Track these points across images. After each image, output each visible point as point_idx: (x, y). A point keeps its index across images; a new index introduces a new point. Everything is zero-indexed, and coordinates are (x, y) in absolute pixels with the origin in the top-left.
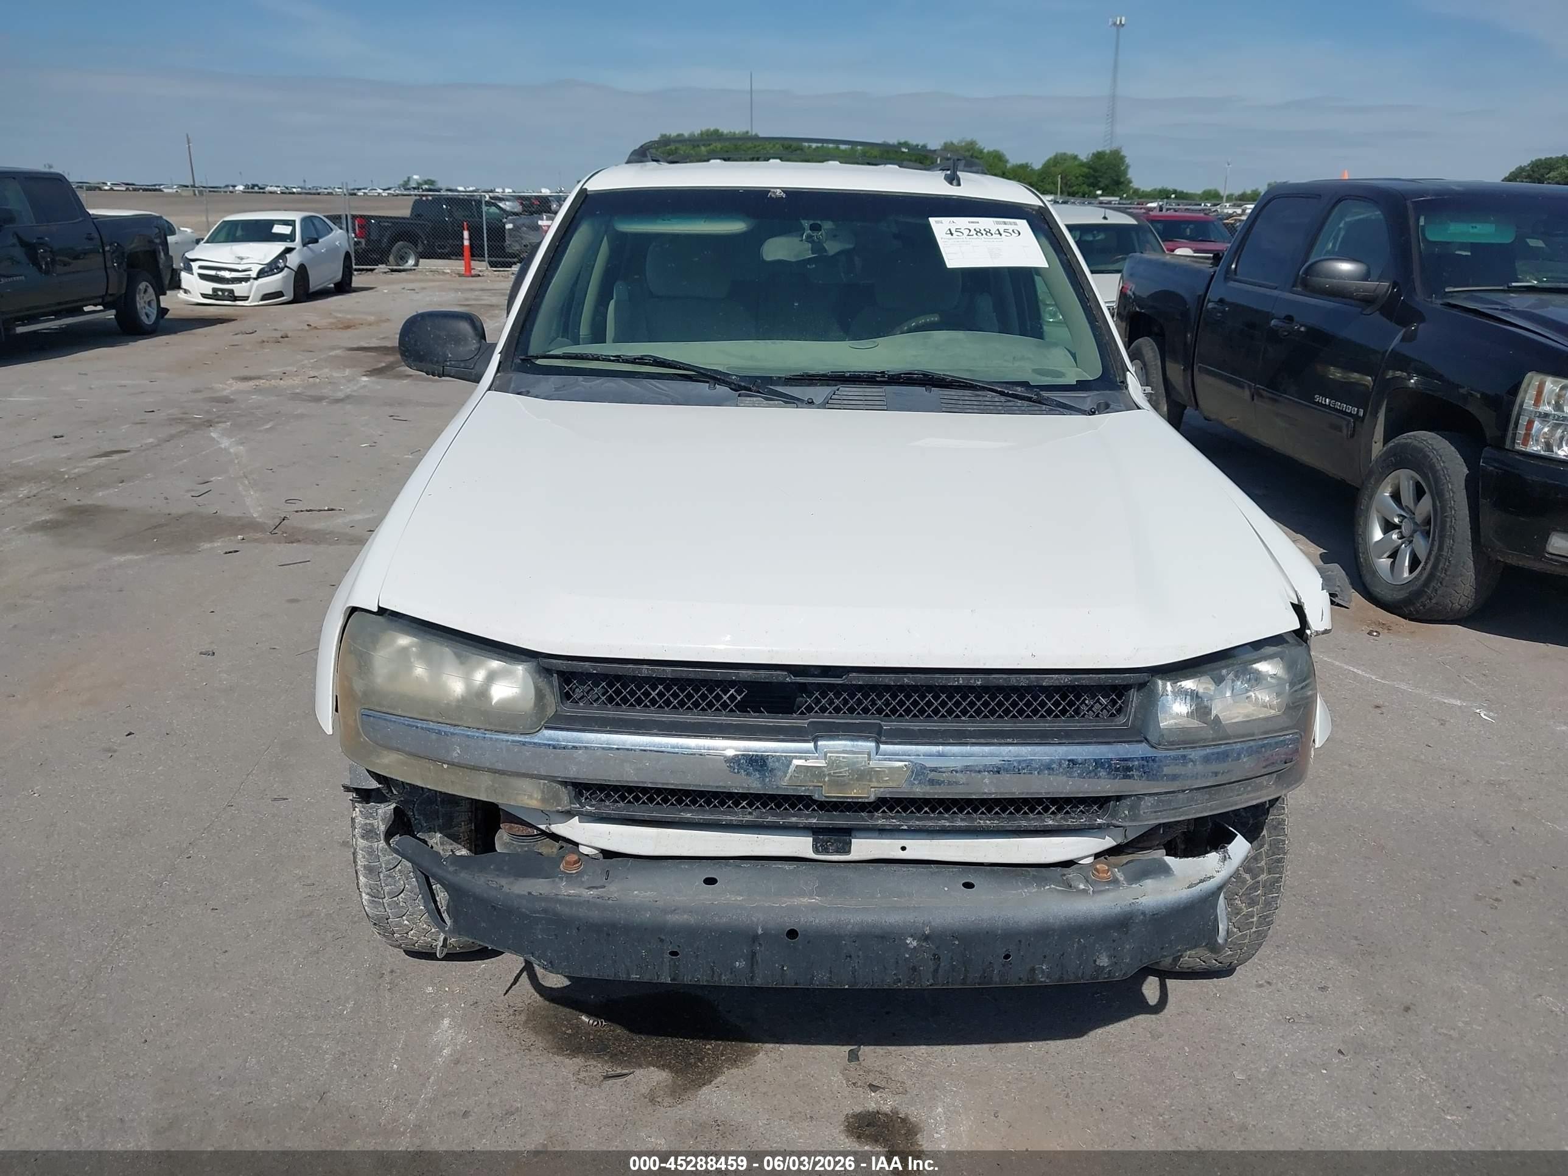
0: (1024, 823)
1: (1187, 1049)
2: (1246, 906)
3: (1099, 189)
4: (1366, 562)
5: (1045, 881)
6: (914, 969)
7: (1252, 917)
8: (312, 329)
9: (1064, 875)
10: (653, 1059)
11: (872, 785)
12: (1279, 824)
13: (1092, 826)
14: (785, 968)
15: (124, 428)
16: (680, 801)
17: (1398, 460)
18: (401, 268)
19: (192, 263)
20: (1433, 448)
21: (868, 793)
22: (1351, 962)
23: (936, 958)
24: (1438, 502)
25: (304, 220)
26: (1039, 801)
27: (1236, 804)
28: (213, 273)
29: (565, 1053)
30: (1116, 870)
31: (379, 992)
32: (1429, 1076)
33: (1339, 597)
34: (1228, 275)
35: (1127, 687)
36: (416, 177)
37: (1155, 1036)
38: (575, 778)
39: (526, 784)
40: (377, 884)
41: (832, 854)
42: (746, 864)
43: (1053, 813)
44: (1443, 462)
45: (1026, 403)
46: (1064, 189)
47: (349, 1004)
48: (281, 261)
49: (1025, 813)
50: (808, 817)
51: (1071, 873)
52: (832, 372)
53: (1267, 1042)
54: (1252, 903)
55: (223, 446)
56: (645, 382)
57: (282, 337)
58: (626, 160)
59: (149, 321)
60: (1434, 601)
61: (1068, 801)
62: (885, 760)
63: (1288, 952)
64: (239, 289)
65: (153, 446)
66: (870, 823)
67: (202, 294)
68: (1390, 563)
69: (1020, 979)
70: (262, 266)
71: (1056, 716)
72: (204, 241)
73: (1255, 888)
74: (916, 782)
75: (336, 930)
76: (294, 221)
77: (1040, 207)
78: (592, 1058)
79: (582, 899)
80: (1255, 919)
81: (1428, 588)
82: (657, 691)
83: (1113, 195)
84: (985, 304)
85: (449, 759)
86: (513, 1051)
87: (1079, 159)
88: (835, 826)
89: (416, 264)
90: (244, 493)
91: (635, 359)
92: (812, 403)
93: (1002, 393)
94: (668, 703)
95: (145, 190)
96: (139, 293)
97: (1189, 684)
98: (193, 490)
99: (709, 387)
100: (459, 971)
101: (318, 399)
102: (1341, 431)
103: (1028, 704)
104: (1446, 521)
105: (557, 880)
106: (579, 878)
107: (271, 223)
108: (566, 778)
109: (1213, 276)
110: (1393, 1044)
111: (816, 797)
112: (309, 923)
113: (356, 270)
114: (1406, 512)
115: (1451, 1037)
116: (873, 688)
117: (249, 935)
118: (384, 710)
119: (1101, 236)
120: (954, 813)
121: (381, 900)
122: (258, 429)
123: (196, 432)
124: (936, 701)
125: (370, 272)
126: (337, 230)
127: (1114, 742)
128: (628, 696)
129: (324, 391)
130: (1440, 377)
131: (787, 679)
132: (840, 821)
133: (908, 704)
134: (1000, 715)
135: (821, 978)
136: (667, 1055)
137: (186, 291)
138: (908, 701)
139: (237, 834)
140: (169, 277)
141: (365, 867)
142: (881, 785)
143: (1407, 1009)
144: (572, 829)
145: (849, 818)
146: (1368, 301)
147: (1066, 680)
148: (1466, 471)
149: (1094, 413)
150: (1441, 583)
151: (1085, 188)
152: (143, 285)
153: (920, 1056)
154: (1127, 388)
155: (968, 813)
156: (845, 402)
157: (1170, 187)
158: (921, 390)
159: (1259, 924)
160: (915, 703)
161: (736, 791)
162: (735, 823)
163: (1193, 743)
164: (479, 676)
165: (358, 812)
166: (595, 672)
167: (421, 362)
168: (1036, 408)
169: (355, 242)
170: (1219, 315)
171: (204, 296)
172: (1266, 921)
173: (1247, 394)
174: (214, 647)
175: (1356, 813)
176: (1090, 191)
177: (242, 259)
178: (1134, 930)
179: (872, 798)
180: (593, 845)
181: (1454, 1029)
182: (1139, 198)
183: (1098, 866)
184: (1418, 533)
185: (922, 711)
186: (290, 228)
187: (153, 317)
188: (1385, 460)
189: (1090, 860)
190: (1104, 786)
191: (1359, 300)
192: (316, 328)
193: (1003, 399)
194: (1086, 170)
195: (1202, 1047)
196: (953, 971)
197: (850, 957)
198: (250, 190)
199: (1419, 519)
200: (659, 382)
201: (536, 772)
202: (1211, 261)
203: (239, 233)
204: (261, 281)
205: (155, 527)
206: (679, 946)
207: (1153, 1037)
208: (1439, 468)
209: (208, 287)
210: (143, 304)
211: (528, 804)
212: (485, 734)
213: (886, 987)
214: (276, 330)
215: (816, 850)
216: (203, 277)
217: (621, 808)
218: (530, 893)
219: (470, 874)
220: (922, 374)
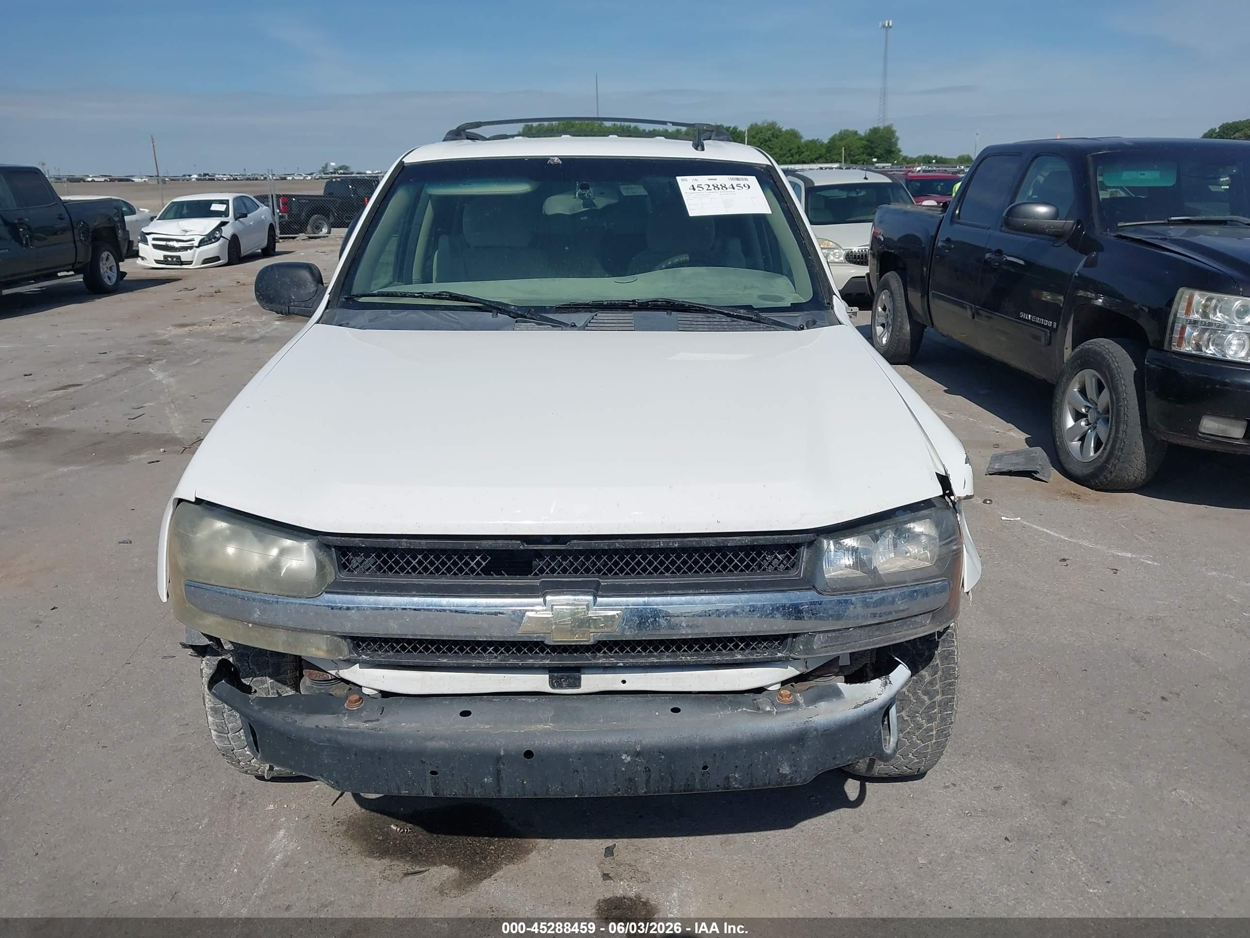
0: (718, 658)
1: (882, 840)
2: (925, 722)
3: (875, 158)
4: (1061, 445)
5: (739, 704)
6: (630, 780)
7: (932, 730)
8: (241, 285)
9: (755, 700)
10: (446, 858)
11: (591, 631)
12: (950, 654)
13: (773, 659)
14: (525, 783)
15: (81, 367)
16: (438, 649)
17: (1084, 361)
18: (317, 235)
19: (147, 236)
20: (1109, 352)
21: (590, 637)
22: (1022, 766)
23: (648, 770)
24: (1114, 395)
25: (235, 199)
26: (731, 639)
27: (895, 640)
28: (164, 243)
29: (375, 855)
30: (799, 695)
31: (230, 810)
32: (1078, 858)
33: (1040, 474)
34: (953, 219)
35: (798, 545)
36: (332, 164)
37: (857, 830)
38: (351, 633)
39: (314, 638)
40: (222, 722)
41: (565, 688)
42: (496, 699)
43: (742, 649)
44: (1117, 362)
45: (747, 322)
46: (847, 158)
47: (205, 820)
48: (217, 232)
49: (719, 650)
50: (543, 658)
51: (761, 698)
52: (593, 302)
53: (947, 833)
54: (930, 719)
55: (157, 379)
56: (441, 313)
57: (216, 292)
58: (443, 139)
59: (111, 282)
60: (1114, 474)
61: (754, 638)
62: (601, 610)
63: (973, 759)
64: (185, 256)
65: (102, 380)
66: (593, 661)
67: (155, 260)
68: (1079, 445)
69: (718, 786)
70: (203, 237)
71: (742, 570)
72: (157, 218)
73: (932, 707)
74: (627, 627)
75: (202, 761)
76: (228, 201)
77: (767, 165)
78: (396, 859)
79: (358, 730)
80: (934, 732)
81: (1108, 464)
82: (417, 560)
83: (887, 162)
84: (735, 245)
85: (252, 619)
86: (333, 855)
87: (859, 135)
88: (563, 665)
89: (329, 232)
90: (170, 415)
91: (435, 295)
92: (575, 326)
93: (728, 315)
94: (426, 569)
95: (120, 180)
96: (102, 261)
97: (850, 542)
98: (129, 414)
99: (492, 316)
100: (297, 792)
101: (238, 340)
102: (1040, 341)
103: (719, 562)
104: (1121, 410)
105: (341, 715)
106: (359, 714)
107: (210, 203)
108: (344, 633)
109: (941, 221)
110: (1051, 832)
111: (546, 642)
112: (180, 756)
113: (281, 238)
114: (1092, 404)
115: (1099, 825)
116: (593, 552)
117: (130, 767)
118: (201, 580)
119: (863, 193)
120: (662, 651)
121: (226, 735)
122: (188, 364)
123: (138, 368)
124: (644, 561)
125: (292, 240)
126: (262, 206)
127: (788, 590)
128: (393, 565)
129: (243, 333)
130: (1120, 297)
131: (521, 547)
132: (568, 661)
133: (621, 564)
134: (696, 571)
135: (555, 790)
136: (458, 855)
137: (143, 258)
138: (622, 562)
139: (131, 686)
140: (126, 248)
141: (211, 708)
142: (598, 631)
143: (1064, 803)
144: (355, 674)
145: (576, 659)
146: (1057, 236)
147: (747, 541)
148: (1135, 369)
149: (802, 329)
150: (1119, 460)
151: (865, 157)
152: (105, 255)
153: (663, 851)
154: (832, 308)
155: (673, 651)
156: (601, 325)
157: (932, 154)
158: (663, 314)
159: (938, 737)
160: (627, 564)
161: (481, 639)
162: (483, 666)
163: (854, 590)
164: (274, 552)
165: (205, 664)
166: (364, 546)
167: (271, 303)
168: (756, 326)
169: (280, 216)
170: (947, 251)
171: (157, 262)
172: (944, 734)
173: (969, 313)
174: (131, 538)
175: (1038, 646)
176: (868, 159)
177: (187, 232)
178: (809, 743)
179: (592, 641)
180: (371, 687)
181: (1102, 819)
182: (907, 164)
183: (782, 692)
184: (1100, 420)
185: (633, 570)
186: (225, 206)
187: (114, 280)
188: (1073, 363)
189: (778, 686)
190: (780, 625)
191: (1053, 235)
192: (244, 284)
193: (729, 319)
194: (865, 142)
195: (894, 838)
196: (662, 780)
197: (577, 771)
198: (202, 178)
199: (1100, 409)
200: (453, 313)
201: (319, 629)
202: (941, 209)
203: (185, 211)
204: (202, 248)
205: (96, 444)
206: (437, 767)
207: (855, 831)
208: (1114, 367)
209: (160, 254)
210: (105, 269)
211: (316, 655)
212: (278, 599)
213: (608, 795)
214: (212, 286)
215: (552, 686)
216: (156, 247)
217: (391, 656)
218: (317, 726)
219: (271, 712)
220: (665, 301)
